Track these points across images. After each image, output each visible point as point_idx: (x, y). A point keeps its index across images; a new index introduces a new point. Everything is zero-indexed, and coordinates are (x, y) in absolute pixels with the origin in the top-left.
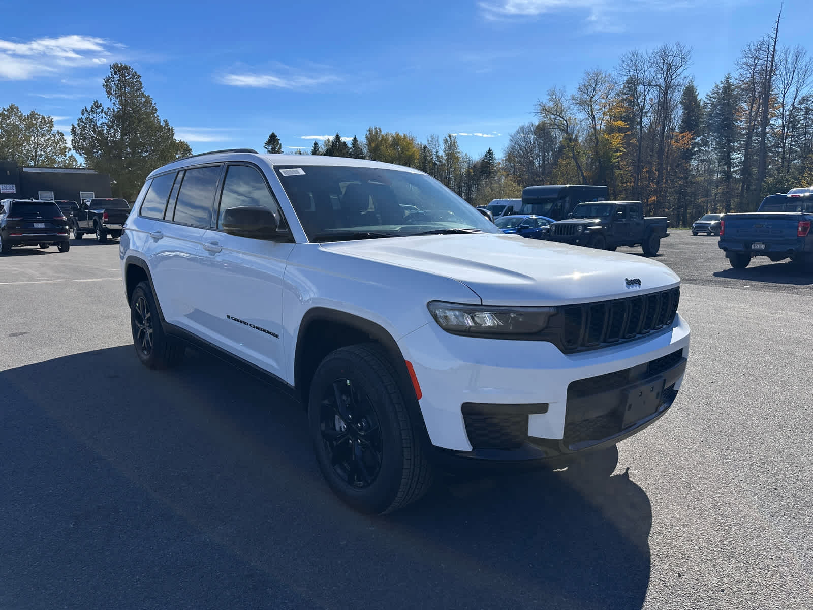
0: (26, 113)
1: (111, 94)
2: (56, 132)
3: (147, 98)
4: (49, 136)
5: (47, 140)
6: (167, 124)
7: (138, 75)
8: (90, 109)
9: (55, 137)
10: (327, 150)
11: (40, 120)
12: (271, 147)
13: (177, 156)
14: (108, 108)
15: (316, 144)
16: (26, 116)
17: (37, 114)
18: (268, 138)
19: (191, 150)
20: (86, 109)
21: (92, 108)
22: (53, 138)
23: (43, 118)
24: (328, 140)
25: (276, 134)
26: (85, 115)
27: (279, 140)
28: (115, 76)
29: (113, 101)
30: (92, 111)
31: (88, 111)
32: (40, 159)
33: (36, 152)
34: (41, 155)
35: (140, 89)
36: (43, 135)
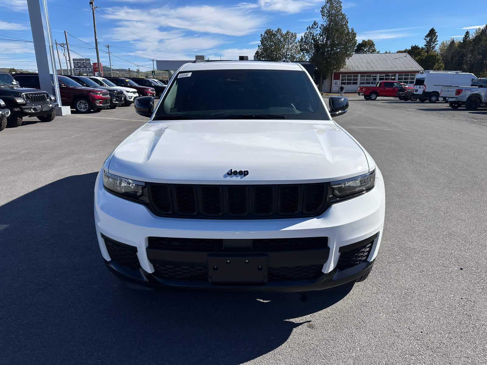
0: (284, 32)
1: (324, 16)
2: (297, 41)
3: (343, 15)
4: (294, 44)
5: (293, 46)
6: (353, 31)
7: (340, 2)
8: (311, 26)
9: (296, 44)
10: (476, 36)
11: (290, 35)
12: (429, 39)
13: (365, 50)
14: (321, 25)
15: (467, 33)
16: (284, 34)
17: (289, 32)
18: (428, 32)
19: (374, 45)
20: (309, 27)
21: (312, 26)
22: (295, 45)
23: (292, 34)
24: (479, 29)
25: (434, 29)
26: (309, 30)
27: (436, 32)
28: (327, 4)
29: (325, 20)
30: (312, 27)
31: (310, 28)
32: (288, 57)
33: (287, 53)
34: (288, 55)
35: (340, 10)
36: (291, 44)
